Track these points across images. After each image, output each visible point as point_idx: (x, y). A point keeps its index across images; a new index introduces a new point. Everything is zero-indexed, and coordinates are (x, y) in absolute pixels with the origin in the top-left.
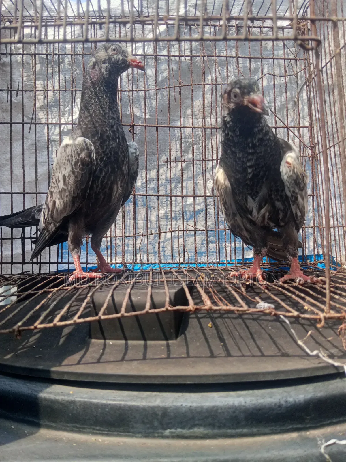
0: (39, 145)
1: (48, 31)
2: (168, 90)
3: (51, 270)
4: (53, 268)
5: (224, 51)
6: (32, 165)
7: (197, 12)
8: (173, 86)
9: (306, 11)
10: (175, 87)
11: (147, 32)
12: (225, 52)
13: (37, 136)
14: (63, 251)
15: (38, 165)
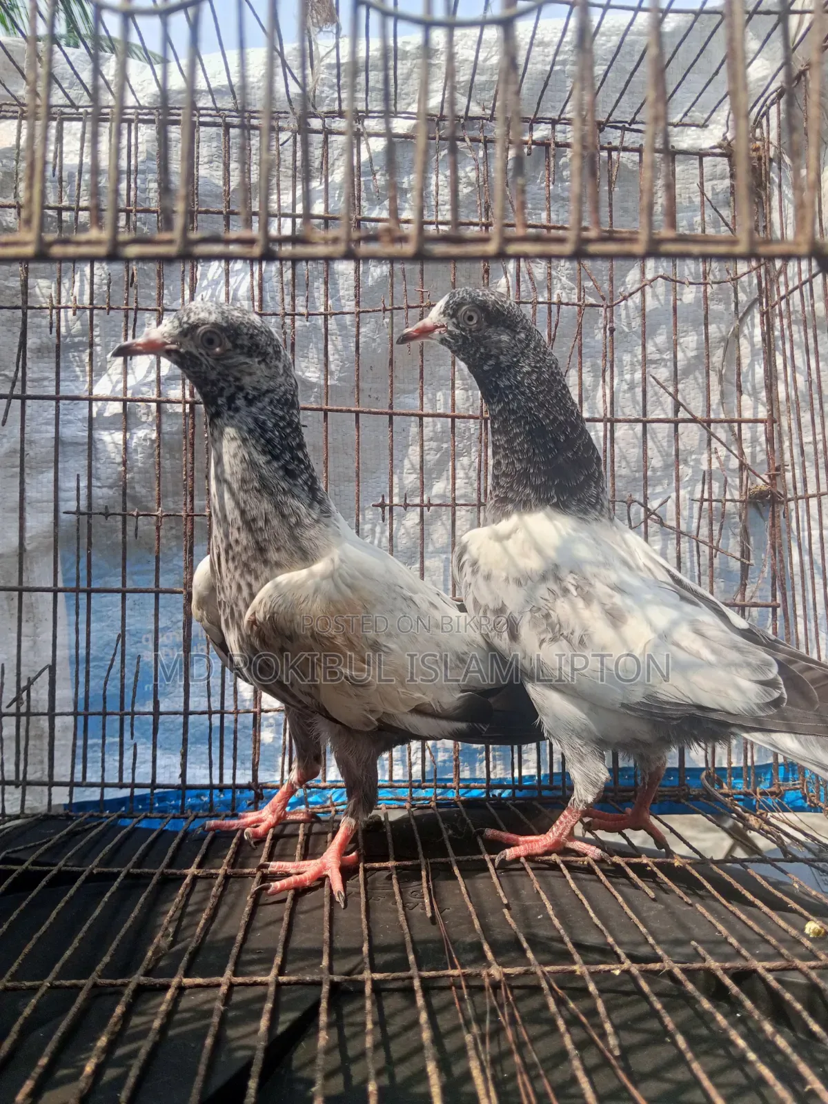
0: (32, 453)
1: (65, 141)
2: (388, 313)
3: (54, 802)
4: (61, 797)
5: (542, 210)
6: (12, 510)
7: (472, 104)
8: (404, 306)
9: (766, 114)
10: (409, 307)
11: (336, 152)
12: (544, 215)
13: (27, 429)
14: (90, 742)
15: (28, 509)
